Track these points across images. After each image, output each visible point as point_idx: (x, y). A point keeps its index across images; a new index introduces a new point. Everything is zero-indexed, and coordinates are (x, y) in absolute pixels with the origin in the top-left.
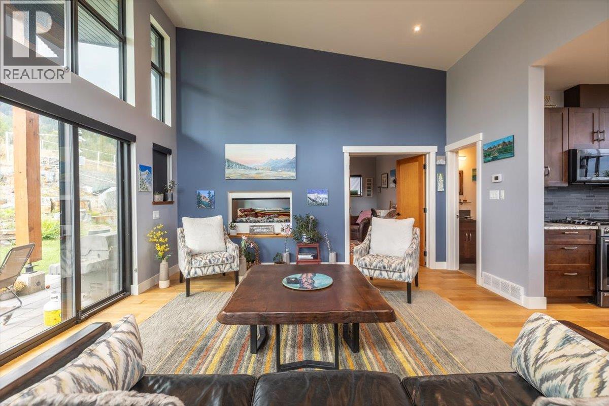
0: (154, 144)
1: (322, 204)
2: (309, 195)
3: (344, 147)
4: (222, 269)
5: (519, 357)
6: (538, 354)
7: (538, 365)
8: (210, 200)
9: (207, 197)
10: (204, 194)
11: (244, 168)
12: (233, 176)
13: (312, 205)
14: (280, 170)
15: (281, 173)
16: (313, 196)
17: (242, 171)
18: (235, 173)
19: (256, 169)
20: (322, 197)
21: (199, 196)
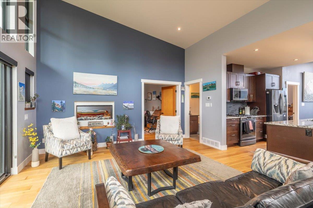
0: (26, 69)
1: (131, 109)
2: (124, 104)
3: (142, 80)
4: (82, 149)
5: (256, 164)
6: (264, 162)
7: (265, 166)
8: (62, 107)
9: (60, 104)
10: (58, 102)
11: (86, 88)
12: (78, 92)
13: (125, 109)
15: (109, 91)
16: (126, 105)
17: (84, 89)
18: (80, 90)
19: (93, 89)
20: (131, 105)
21: (54, 104)
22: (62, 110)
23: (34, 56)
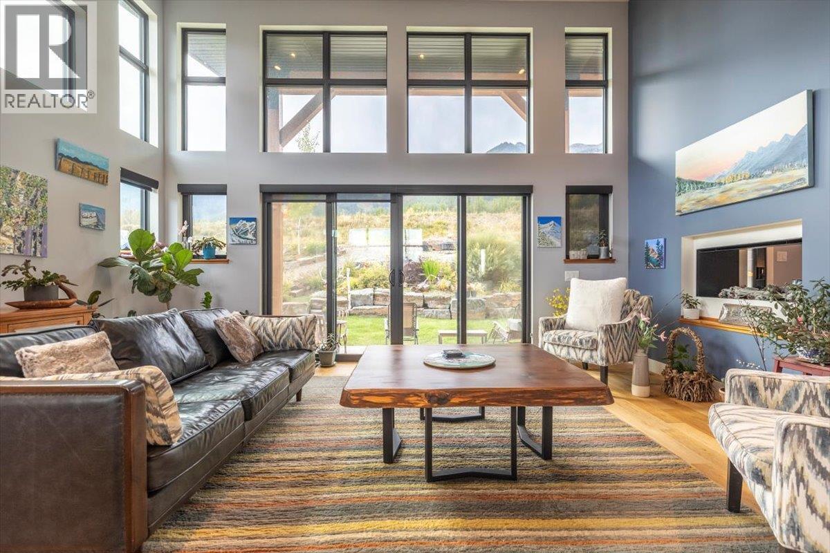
0: (569, 187)
4: (580, 356)
8: (660, 254)
9: (656, 249)
10: (652, 245)
11: (702, 188)
12: (687, 207)
14: (770, 172)
15: (773, 177)
17: (698, 194)
18: (688, 201)
19: (720, 184)
21: (648, 249)
22: (659, 265)
23: (610, 151)
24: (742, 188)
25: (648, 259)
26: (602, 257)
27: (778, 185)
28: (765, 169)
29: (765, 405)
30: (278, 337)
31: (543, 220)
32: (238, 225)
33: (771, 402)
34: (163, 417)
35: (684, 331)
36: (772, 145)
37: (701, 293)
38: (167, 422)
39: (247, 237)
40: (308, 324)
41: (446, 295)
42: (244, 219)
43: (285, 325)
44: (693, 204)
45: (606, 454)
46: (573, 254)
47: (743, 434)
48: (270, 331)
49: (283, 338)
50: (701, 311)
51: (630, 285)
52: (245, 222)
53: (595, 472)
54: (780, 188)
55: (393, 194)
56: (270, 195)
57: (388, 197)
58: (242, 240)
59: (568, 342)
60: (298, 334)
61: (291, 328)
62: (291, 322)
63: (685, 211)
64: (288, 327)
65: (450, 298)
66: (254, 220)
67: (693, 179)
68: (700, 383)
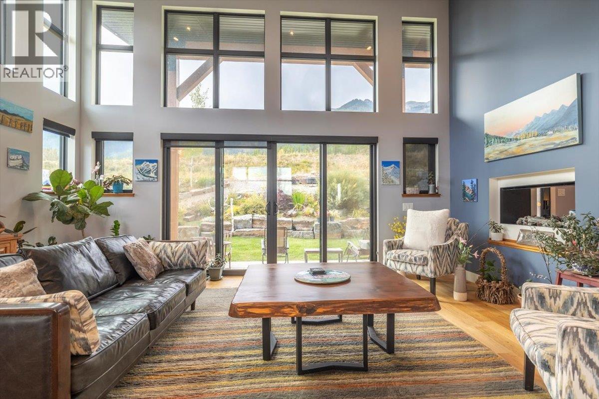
0: (405, 139)
8: (473, 191)
9: (470, 187)
10: (468, 184)
11: (503, 142)
12: (492, 156)
14: (552, 132)
15: (553, 136)
17: (500, 147)
18: (494, 151)
19: (517, 139)
21: (464, 186)
22: (473, 199)
23: (436, 112)
24: (532, 143)
25: (465, 194)
26: (431, 192)
27: (557, 142)
28: (548, 129)
29: (550, 310)
30: (176, 258)
31: (386, 164)
32: (142, 165)
33: (554, 307)
34: (84, 332)
35: (492, 250)
36: (553, 112)
37: (504, 221)
38: (88, 336)
39: (150, 175)
40: (200, 248)
41: (310, 220)
42: (147, 161)
43: (182, 249)
44: (498, 154)
45: (435, 348)
46: (409, 190)
47: (535, 334)
48: (170, 254)
49: (180, 259)
50: (504, 235)
51: (452, 215)
52: (148, 163)
53: (428, 362)
54: (559, 144)
55: (269, 142)
56: (169, 141)
57: (265, 144)
58: (145, 178)
59: (405, 260)
60: (192, 255)
61: (187, 250)
62: (187, 246)
63: (491, 159)
64: (184, 250)
65: (313, 222)
66: (156, 161)
67: (498, 135)
68: (503, 290)
